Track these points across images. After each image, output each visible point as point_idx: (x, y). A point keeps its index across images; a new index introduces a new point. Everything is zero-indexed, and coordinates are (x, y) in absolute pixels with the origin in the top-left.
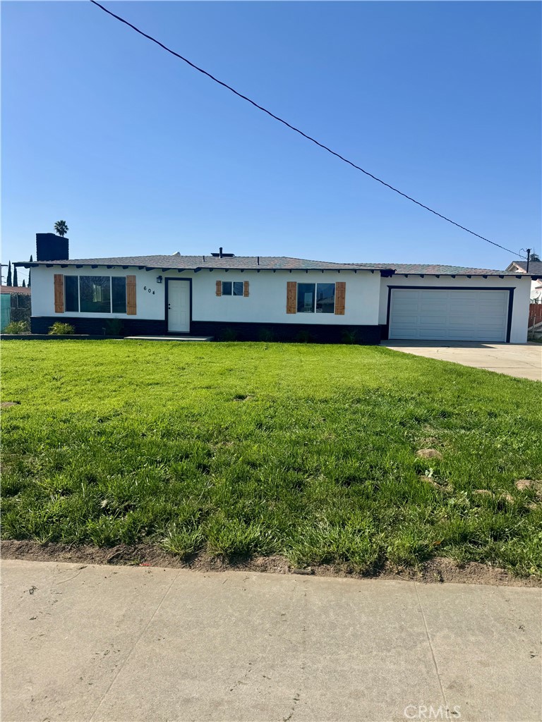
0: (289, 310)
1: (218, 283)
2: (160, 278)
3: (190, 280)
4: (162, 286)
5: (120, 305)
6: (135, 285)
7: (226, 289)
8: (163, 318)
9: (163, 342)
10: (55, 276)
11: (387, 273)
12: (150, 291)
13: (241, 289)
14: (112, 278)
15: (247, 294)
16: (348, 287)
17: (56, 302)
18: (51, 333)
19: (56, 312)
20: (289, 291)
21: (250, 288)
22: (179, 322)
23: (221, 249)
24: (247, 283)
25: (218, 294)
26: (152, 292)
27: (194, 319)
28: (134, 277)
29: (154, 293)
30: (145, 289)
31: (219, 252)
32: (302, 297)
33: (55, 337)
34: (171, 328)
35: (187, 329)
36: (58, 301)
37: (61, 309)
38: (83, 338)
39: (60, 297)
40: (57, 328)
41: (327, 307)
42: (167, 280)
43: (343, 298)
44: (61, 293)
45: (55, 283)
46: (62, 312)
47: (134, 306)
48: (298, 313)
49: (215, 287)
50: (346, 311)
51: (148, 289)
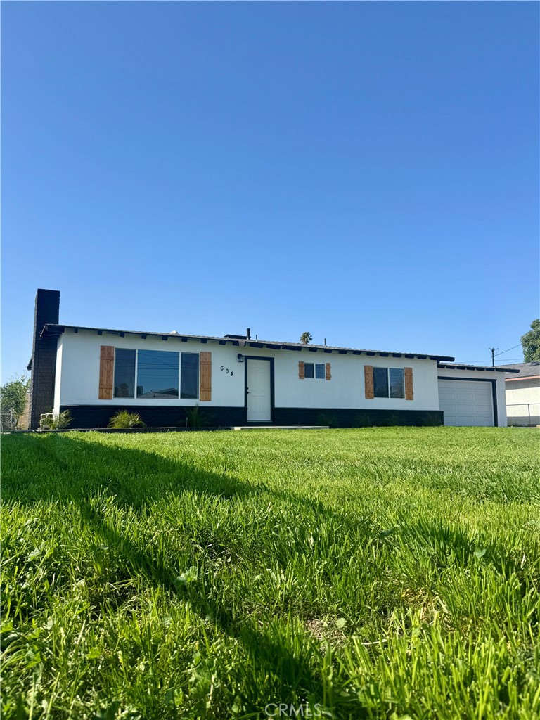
0: (367, 395)
1: (301, 364)
2: (240, 356)
3: (272, 361)
4: (243, 365)
6: (210, 364)
7: (308, 371)
8: (242, 405)
10: (103, 348)
12: (227, 371)
13: (322, 372)
14: (182, 354)
15: (329, 378)
16: (414, 372)
17: (101, 384)
18: (117, 426)
20: (366, 374)
21: (331, 370)
22: (259, 410)
23: (249, 330)
24: (328, 366)
25: (301, 377)
26: (230, 373)
27: (277, 405)
28: (210, 353)
30: (222, 368)
34: (251, 418)
35: (267, 418)
36: (105, 383)
37: (108, 394)
39: (109, 377)
42: (247, 358)
43: (410, 383)
44: (109, 372)
45: (102, 358)
46: (110, 398)
47: (208, 390)
48: (375, 398)
49: (296, 370)
50: (415, 396)
51: (224, 370)
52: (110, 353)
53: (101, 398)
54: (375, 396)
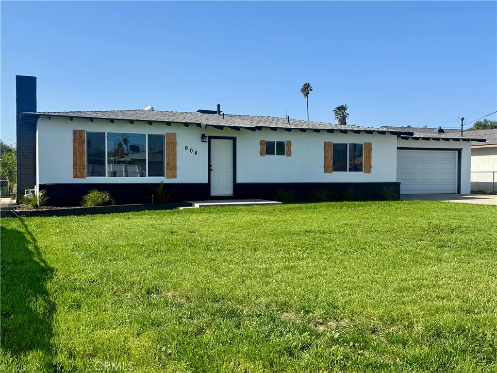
0: (326, 170)
1: (262, 143)
2: (203, 136)
3: (234, 139)
4: (206, 144)
6: (175, 144)
7: (269, 149)
8: (206, 181)
10: (75, 132)
12: (191, 151)
13: (281, 149)
15: (289, 155)
16: (374, 147)
17: (75, 164)
20: (326, 150)
21: (292, 147)
22: (222, 185)
23: (219, 106)
24: (289, 143)
25: (262, 154)
26: (194, 152)
27: (239, 181)
28: (175, 134)
29: (196, 153)
30: (186, 148)
34: (214, 192)
35: (229, 192)
36: (78, 163)
37: (82, 173)
39: (81, 158)
40: (92, 198)
41: (356, 168)
42: (210, 138)
43: (369, 157)
44: (82, 153)
45: (74, 141)
46: (83, 177)
47: (174, 168)
48: (334, 173)
49: (259, 147)
50: (373, 169)
51: (189, 149)
52: (81, 137)
53: (75, 177)
54: (334, 170)
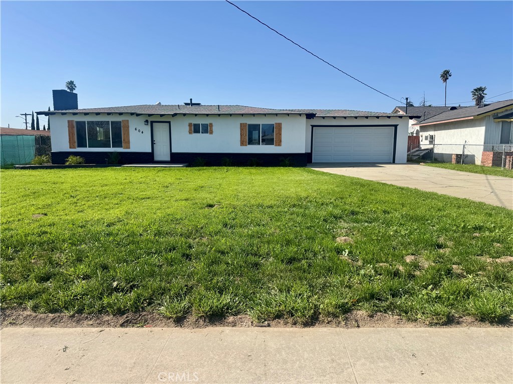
0: (242, 144)
1: (190, 125)
2: (147, 121)
3: (169, 122)
4: (149, 127)
5: (118, 142)
6: (128, 127)
7: (196, 129)
8: (150, 151)
9: (151, 168)
10: (69, 121)
11: (310, 116)
12: (139, 131)
13: (207, 129)
14: (111, 122)
15: (211, 133)
16: (283, 126)
17: (70, 141)
18: (67, 164)
19: (70, 148)
20: (241, 130)
21: (213, 127)
22: (162, 153)
23: (191, 100)
24: (211, 125)
25: (190, 133)
26: (141, 132)
27: (173, 151)
28: (128, 121)
29: (142, 133)
30: (136, 129)
31: (189, 102)
32: (251, 134)
33: (70, 167)
34: (157, 158)
35: (168, 158)
36: (71, 140)
37: (74, 145)
38: (92, 167)
39: (73, 136)
40: (71, 160)
41: (269, 141)
42: (152, 122)
43: (280, 134)
44: (73, 134)
46: (74, 148)
47: (128, 142)
48: (249, 146)
49: (188, 128)
50: (282, 143)
51: (138, 130)
52: (72, 124)
54: (249, 144)
